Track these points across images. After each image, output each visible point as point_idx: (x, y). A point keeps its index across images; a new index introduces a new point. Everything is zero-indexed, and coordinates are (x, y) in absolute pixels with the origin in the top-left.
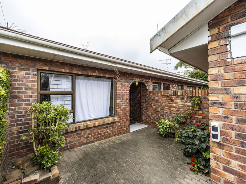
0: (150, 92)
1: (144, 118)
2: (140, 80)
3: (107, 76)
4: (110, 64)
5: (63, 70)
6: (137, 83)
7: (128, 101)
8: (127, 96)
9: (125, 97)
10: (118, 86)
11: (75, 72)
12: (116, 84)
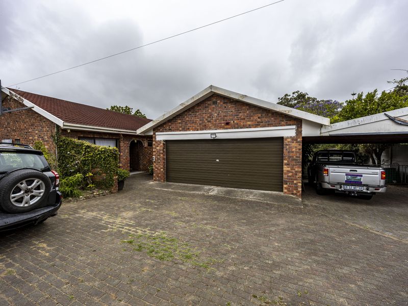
0: (145, 147)
1: (141, 167)
2: (138, 139)
3: (114, 138)
4: (115, 132)
5: (89, 136)
6: (136, 141)
7: (128, 154)
8: (127, 151)
9: (126, 151)
10: (121, 144)
11: (95, 137)
12: (120, 142)
